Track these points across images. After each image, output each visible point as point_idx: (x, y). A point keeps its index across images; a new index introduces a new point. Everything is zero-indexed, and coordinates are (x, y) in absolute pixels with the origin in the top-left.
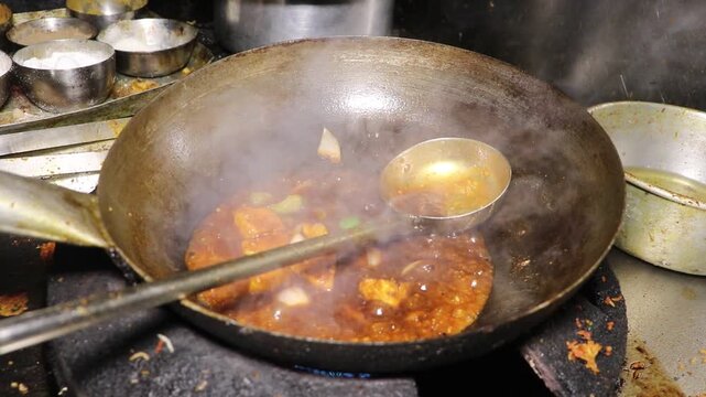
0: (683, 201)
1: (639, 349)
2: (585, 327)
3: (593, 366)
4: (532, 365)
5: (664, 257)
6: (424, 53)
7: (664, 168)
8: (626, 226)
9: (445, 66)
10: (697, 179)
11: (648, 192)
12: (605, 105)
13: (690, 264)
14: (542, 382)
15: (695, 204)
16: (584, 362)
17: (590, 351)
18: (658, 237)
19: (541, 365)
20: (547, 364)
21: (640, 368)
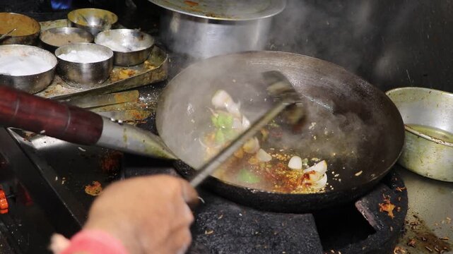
0: (437, 141)
1: (414, 216)
2: (387, 198)
3: (391, 214)
4: (363, 214)
5: (428, 171)
6: (294, 60)
7: (430, 125)
8: (408, 155)
9: (306, 67)
10: (449, 131)
11: (419, 136)
12: (396, 90)
13: (441, 175)
14: (368, 222)
15: (443, 143)
16: (387, 212)
17: (390, 208)
18: (425, 161)
19: (368, 214)
20: (370, 213)
21: (415, 225)
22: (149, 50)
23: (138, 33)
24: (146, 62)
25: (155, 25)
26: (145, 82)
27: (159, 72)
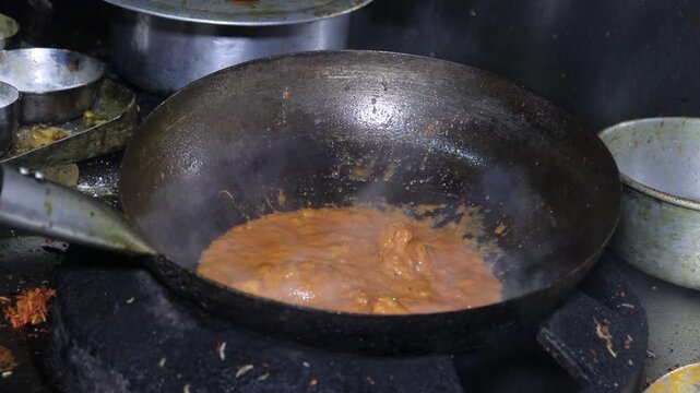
22: (94, 87)
23: (68, 54)
24: (88, 114)
25: (99, 42)
26: (92, 151)
27: (120, 129)
